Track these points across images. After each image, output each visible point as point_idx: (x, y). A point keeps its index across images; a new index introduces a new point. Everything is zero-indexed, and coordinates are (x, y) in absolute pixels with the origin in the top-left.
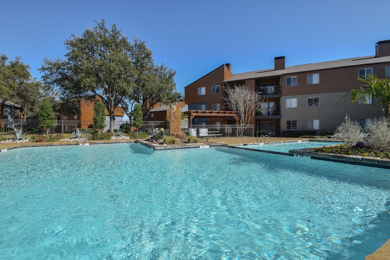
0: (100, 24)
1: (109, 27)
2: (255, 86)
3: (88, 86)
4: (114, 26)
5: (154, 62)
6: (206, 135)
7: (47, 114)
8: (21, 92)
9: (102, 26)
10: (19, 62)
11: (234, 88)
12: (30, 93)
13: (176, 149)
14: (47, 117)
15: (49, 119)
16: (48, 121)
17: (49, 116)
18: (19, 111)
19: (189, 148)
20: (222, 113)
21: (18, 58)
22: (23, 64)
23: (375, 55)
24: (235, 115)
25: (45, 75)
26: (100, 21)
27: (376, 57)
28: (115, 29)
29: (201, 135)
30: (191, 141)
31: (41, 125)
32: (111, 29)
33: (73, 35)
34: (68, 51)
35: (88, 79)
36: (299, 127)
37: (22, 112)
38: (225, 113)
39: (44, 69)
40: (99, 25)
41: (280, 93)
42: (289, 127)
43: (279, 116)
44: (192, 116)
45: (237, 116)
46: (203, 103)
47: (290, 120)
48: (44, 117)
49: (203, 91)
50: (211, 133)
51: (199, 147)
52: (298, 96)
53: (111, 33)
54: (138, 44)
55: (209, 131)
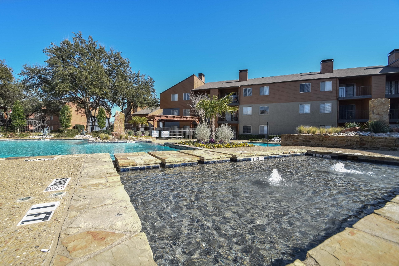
0: (78, 35)
1: (85, 38)
2: (219, 94)
3: (62, 90)
4: (90, 37)
5: (132, 70)
6: (168, 136)
7: (18, 115)
8: (3, 92)
9: (79, 37)
10: (3, 65)
11: (197, 96)
12: (12, 95)
13: (106, 143)
14: (18, 117)
15: (19, 119)
16: (18, 121)
17: (20, 116)
18: (4, 110)
19: (118, 142)
20: (184, 118)
21: (3, 61)
22: (7, 67)
23: (320, 72)
24: (197, 120)
25: (25, 79)
26: (77, 33)
27: (320, 73)
28: (92, 40)
29: (163, 136)
30: (123, 138)
31: (13, 124)
32: (88, 40)
33: (52, 44)
34: (49, 58)
35: (62, 85)
36: (253, 132)
37: (6, 111)
38: (192, 118)
39: (24, 74)
40: (76, 35)
41: (239, 102)
42: (245, 132)
43: (237, 121)
44: (156, 119)
45: (198, 120)
46: (176, 108)
47: (246, 125)
48: (15, 117)
49: (176, 97)
50: (172, 135)
51: (126, 142)
52: (253, 105)
53: (87, 44)
54: (114, 54)
55: (170, 133)
